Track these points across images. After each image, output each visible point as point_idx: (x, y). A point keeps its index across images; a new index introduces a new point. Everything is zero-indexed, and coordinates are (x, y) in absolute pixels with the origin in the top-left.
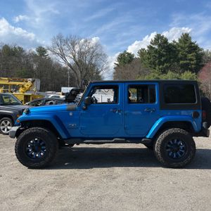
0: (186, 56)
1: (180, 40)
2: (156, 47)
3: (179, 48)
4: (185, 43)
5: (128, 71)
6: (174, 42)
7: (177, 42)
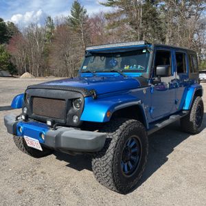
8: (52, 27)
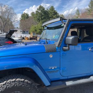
0: (52, 16)
1: (50, 9)
2: (40, 11)
3: (50, 13)
4: (52, 11)
5: (27, 22)
6: (47, 9)
7: (49, 10)
8: (79, 14)
